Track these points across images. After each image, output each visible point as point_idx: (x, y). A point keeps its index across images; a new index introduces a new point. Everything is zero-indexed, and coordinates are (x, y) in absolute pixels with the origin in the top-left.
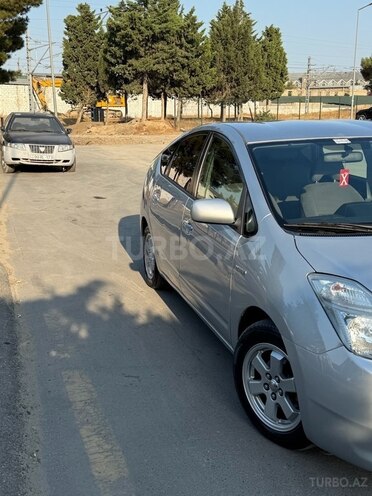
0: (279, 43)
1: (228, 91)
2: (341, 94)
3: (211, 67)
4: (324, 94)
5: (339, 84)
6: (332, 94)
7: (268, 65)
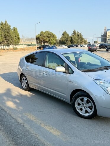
0: (17, 31)
1: (6, 42)
2: (30, 43)
3: (1, 36)
4: (26, 43)
5: (29, 41)
6: (28, 43)
7: (15, 36)
